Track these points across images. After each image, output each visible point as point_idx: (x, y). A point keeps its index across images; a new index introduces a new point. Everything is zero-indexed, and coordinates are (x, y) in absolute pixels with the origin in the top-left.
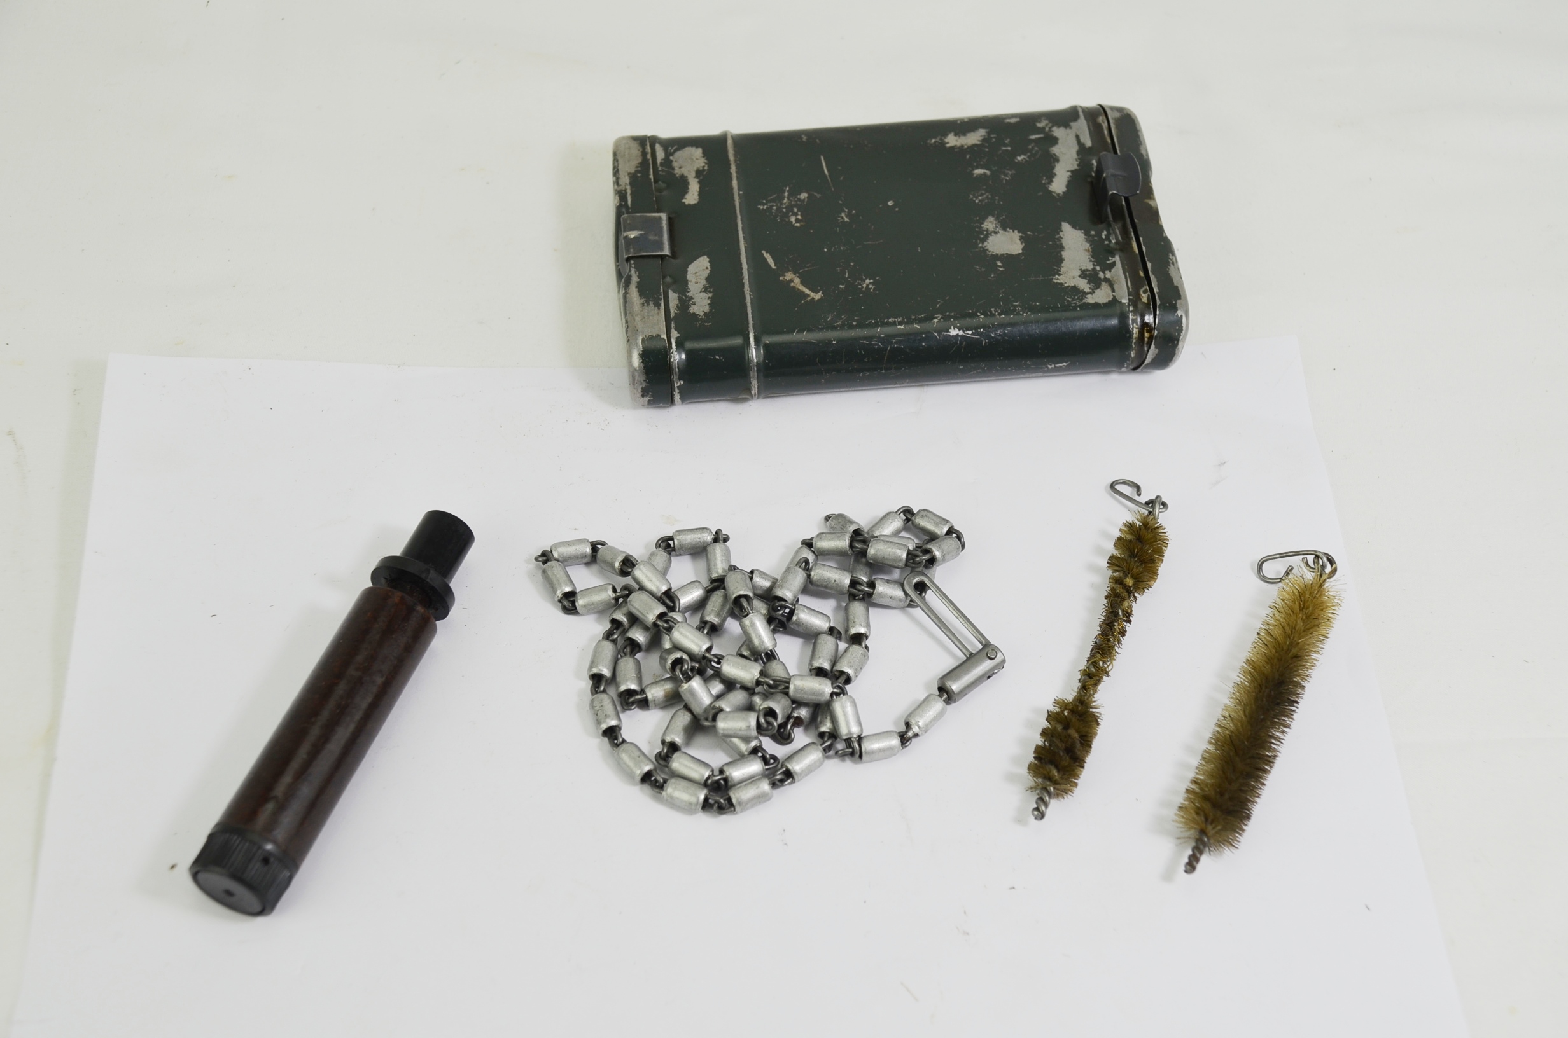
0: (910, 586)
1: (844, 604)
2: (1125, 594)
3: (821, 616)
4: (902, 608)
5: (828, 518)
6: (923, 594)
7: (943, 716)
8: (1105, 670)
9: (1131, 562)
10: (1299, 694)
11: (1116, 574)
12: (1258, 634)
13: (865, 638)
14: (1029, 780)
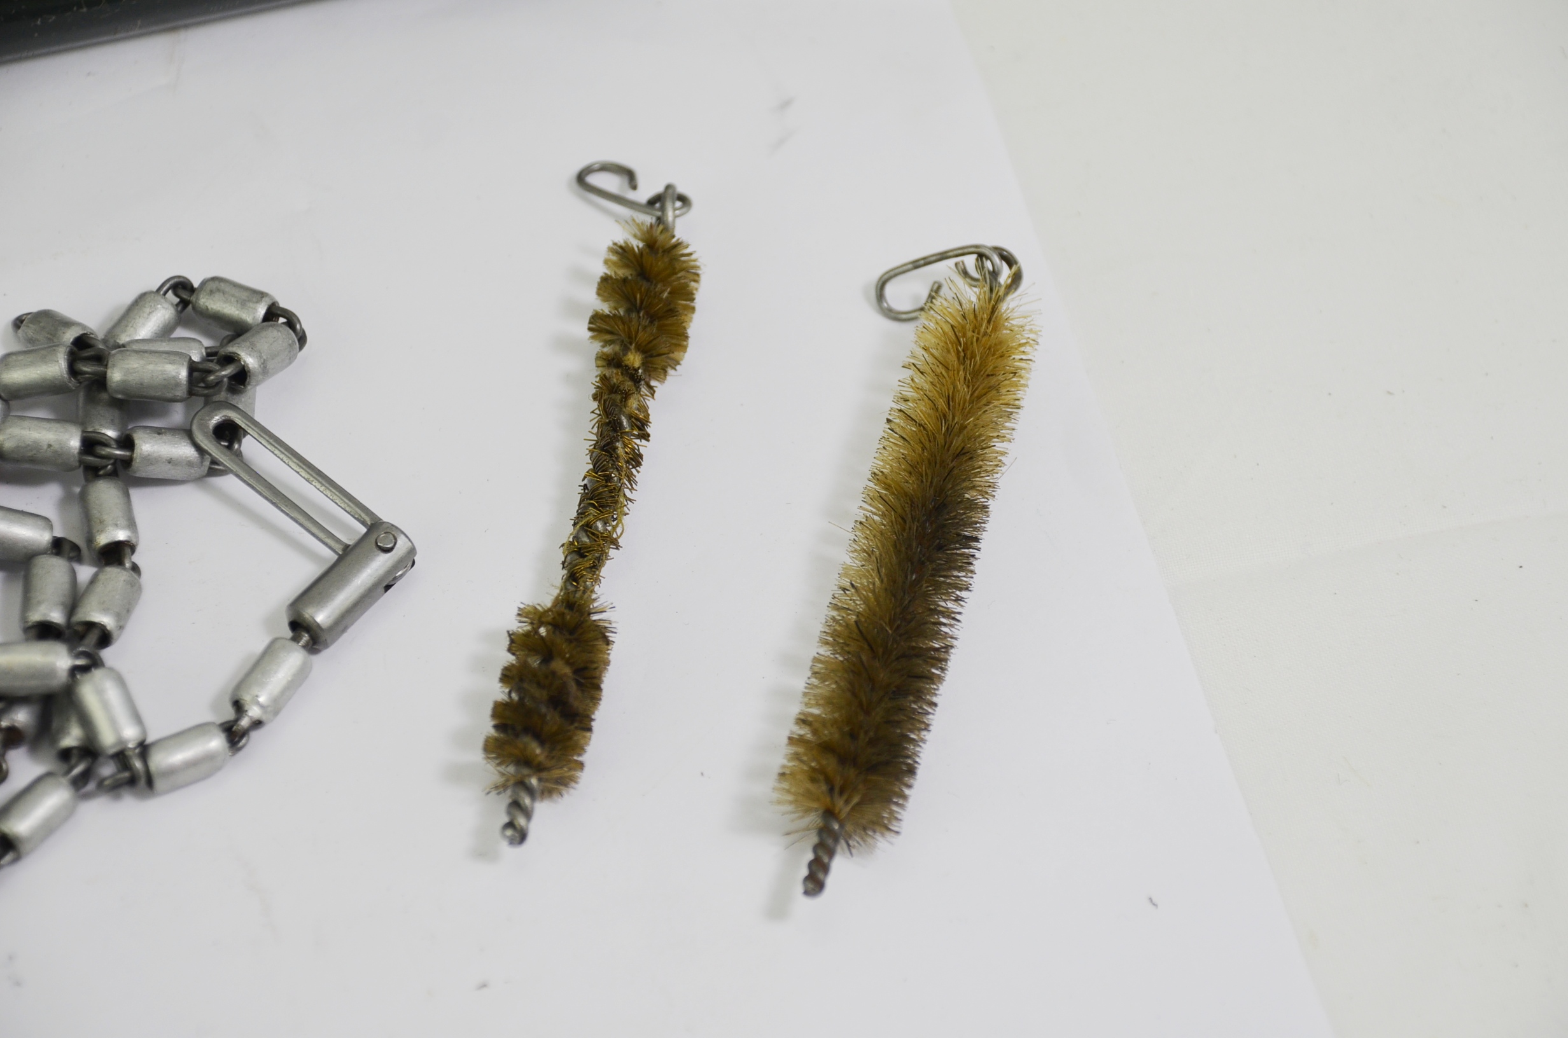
0: (205, 434)
1: (77, 490)
2: (629, 385)
3: (30, 520)
4: (199, 480)
5: (18, 323)
6: (236, 446)
7: (306, 677)
8: (610, 536)
9: (631, 320)
10: (977, 523)
11: (607, 350)
12: (889, 421)
13: (128, 550)
14: (490, 772)
